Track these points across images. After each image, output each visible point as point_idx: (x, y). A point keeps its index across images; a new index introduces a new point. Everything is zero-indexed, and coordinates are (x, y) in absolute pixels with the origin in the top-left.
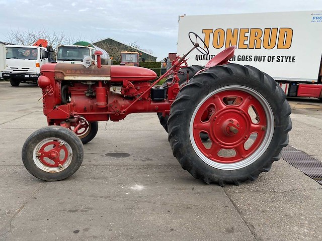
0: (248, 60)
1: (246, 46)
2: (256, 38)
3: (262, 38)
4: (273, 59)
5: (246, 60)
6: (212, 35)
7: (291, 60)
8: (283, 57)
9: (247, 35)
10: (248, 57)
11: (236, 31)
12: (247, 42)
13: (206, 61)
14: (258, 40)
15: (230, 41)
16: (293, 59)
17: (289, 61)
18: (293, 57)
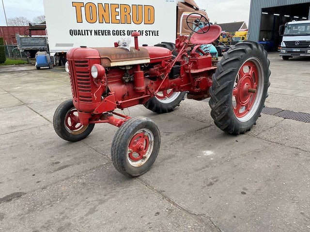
0: (122, 34)
1: (118, 21)
2: (126, 14)
3: (131, 14)
4: (142, 33)
5: (121, 35)
6: (83, 9)
7: (156, 34)
8: (150, 31)
9: (117, 10)
10: (122, 32)
11: (107, 5)
12: (118, 17)
13: (81, 36)
14: (128, 15)
15: (103, 16)
16: (157, 33)
17: (155, 35)
18: (157, 31)
